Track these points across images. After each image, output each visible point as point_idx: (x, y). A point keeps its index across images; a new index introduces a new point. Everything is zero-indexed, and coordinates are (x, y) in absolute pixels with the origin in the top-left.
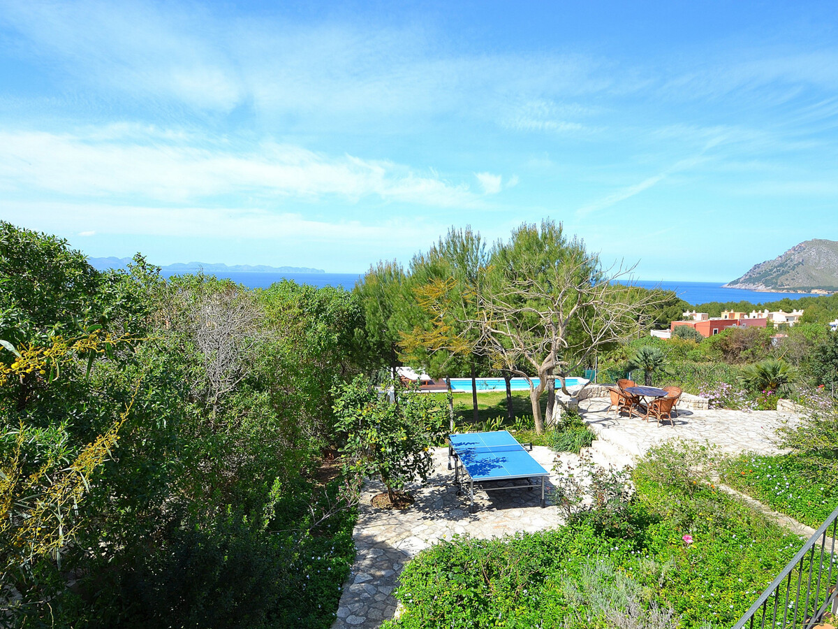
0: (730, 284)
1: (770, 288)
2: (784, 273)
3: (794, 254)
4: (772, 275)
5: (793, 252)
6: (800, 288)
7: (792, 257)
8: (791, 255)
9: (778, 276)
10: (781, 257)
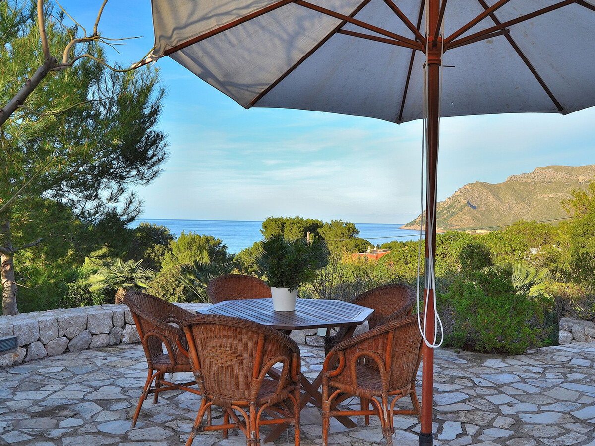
0: (407, 225)
1: (441, 229)
2: (453, 214)
3: (460, 196)
4: (443, 216)
5: (459, 194)
6: (466, 229)
7: (459, 199)
8: (458, 196)
9: (448, 217)
10: (450, 198)
